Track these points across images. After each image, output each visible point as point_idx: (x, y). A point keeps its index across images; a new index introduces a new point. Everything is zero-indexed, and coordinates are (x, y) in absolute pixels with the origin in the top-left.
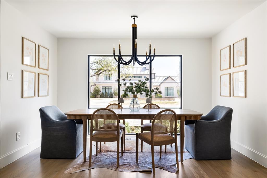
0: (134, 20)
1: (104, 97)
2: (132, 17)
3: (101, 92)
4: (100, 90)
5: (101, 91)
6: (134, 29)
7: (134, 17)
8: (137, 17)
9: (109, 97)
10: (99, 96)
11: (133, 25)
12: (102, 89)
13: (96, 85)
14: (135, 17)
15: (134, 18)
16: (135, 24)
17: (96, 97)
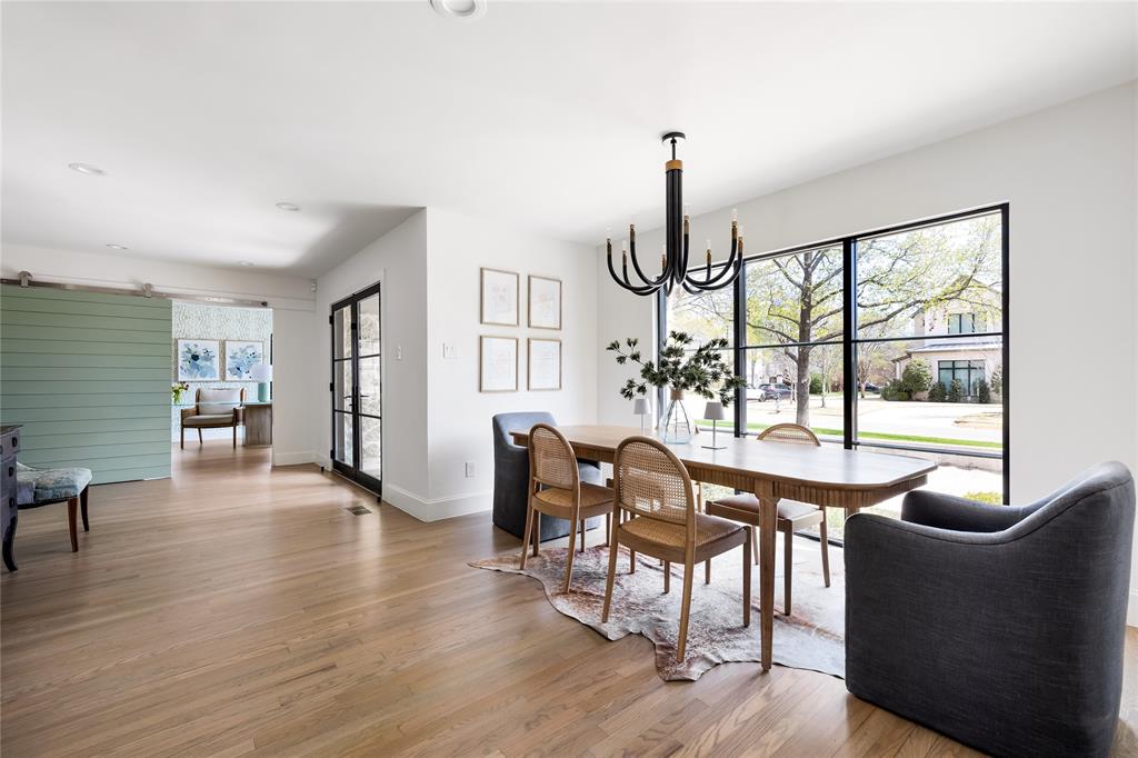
0: (674, 147)
1: (947, 398)
2: (665, 137)
3: (936, 380)
4: (929, 372)
5: (933, 375)
6: (674, 176)
7: (672, 136)
8: (681, 135)
9: (969, 398)
10: (926, 394)
11: (668, 163)
12: (940, 369)
13: (914, 357)
14: (676, 138)
15: (673, 142)
16: (677, 158)
17: (914, 398)
